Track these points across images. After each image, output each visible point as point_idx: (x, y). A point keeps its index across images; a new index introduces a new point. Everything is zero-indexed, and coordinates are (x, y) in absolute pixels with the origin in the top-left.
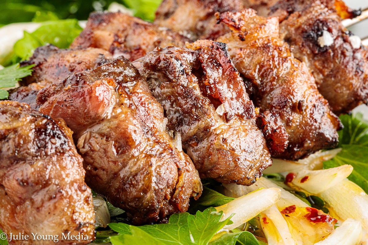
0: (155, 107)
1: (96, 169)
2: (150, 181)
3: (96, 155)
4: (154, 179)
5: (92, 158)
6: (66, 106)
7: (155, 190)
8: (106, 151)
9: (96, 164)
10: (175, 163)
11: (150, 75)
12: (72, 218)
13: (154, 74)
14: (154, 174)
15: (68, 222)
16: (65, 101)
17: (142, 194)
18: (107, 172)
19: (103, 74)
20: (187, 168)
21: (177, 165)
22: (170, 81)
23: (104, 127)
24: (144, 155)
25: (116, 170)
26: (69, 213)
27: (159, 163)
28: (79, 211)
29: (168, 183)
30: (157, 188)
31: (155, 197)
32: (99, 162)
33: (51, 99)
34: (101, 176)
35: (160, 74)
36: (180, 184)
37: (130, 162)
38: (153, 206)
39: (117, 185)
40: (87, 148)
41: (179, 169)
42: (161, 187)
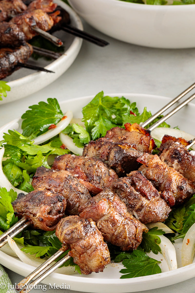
0: (123, 205)
1: (105, 233)
2: (126, 234)
3: (104, 229)
4: (127, 233)
5: (103, 230)
6: (90, 212)
7: (129, 237)
8: (108, 226)
9: (105, 232)
10: (134, 225)
11: (116, 191)
12: (102, 257)
13: (117, 190)
14: (127, 231)
15: (101, 259)
16: (90, 211)
17: (124, 240)
18: (110, 234)
19: (101, 196)
20: (139, 225)
21: (135, 226)
22: (124, 191)
23: (105, 218)
24: (122, 225)
25: (113, 233)
26: (101, 255)
27: (128, 227)
28: (104, 253)
29: (133, 233)
30: (129, 236)
31: (129, 240)
32: (106, 231)
33: (85, 211)
34: (108, 236)
35: (119, 190)
36: (137, 232)
37: (117, 229)
38: (129, 243)
39: (114, 238)
40: (101, 227)
41: (136, 227)
42: (131, 236)
